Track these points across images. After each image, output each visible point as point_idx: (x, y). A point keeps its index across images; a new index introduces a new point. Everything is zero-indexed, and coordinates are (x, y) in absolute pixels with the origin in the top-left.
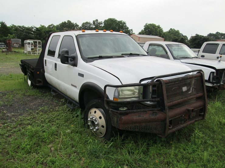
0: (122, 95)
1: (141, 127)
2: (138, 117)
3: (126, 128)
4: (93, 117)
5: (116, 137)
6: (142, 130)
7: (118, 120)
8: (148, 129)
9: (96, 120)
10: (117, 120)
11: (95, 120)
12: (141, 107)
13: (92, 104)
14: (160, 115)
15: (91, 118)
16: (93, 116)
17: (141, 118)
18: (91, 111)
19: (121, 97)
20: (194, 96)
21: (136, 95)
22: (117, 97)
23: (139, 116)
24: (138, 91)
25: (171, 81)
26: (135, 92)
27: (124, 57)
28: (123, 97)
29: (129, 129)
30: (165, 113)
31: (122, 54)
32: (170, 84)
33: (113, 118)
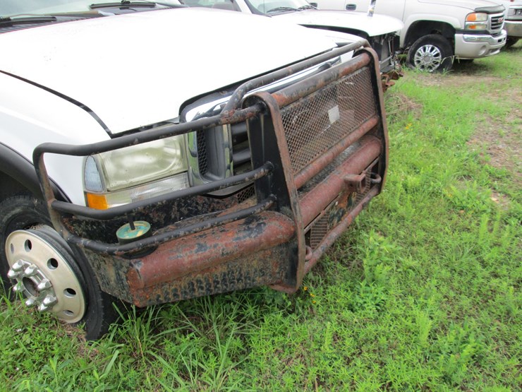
0: (117, 177)
1: (211, 281)
2: (198, 251)
3: (159, 296)
4: (26, 266)
5: (127, 318)
6: (216, 287)
7: (124, 277)
8: (238, 280)
9: (38, 274)
10: (118, 274)
11: (36, 274)
12: (197, 203)
13: (10, 215)
14: (274, 227)
15: (16, 271)
16: (23, 262)
17: (207, 253)
18: (11, 242)
19: (113, 184)
20: (357, 131)
21: (175, 165)
22: (99, 188)
23: (201, 246)
24: (179, 152)
25: (295, 95)
26: (166, 155)
27: (101, 16)
28: (124, 182)
29: (170, 296)
30: (291, 216)
31: (93, 7)
32: (292, 106)
33: (99, 268)
